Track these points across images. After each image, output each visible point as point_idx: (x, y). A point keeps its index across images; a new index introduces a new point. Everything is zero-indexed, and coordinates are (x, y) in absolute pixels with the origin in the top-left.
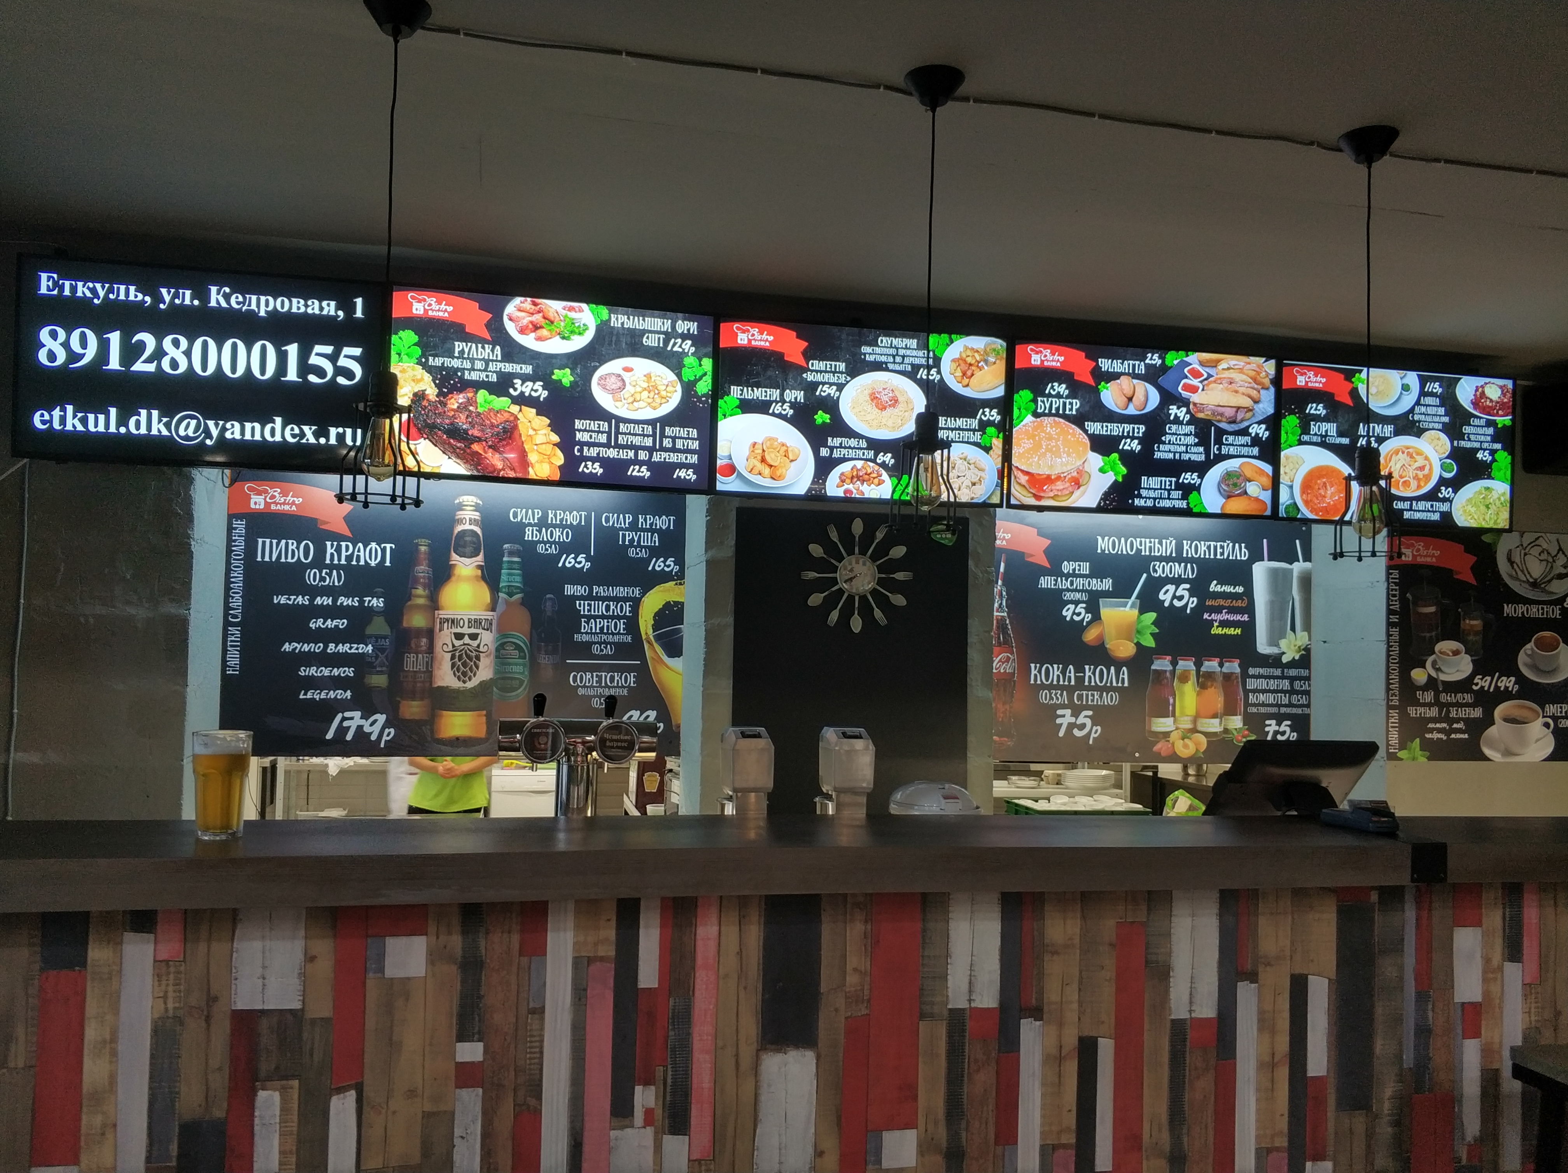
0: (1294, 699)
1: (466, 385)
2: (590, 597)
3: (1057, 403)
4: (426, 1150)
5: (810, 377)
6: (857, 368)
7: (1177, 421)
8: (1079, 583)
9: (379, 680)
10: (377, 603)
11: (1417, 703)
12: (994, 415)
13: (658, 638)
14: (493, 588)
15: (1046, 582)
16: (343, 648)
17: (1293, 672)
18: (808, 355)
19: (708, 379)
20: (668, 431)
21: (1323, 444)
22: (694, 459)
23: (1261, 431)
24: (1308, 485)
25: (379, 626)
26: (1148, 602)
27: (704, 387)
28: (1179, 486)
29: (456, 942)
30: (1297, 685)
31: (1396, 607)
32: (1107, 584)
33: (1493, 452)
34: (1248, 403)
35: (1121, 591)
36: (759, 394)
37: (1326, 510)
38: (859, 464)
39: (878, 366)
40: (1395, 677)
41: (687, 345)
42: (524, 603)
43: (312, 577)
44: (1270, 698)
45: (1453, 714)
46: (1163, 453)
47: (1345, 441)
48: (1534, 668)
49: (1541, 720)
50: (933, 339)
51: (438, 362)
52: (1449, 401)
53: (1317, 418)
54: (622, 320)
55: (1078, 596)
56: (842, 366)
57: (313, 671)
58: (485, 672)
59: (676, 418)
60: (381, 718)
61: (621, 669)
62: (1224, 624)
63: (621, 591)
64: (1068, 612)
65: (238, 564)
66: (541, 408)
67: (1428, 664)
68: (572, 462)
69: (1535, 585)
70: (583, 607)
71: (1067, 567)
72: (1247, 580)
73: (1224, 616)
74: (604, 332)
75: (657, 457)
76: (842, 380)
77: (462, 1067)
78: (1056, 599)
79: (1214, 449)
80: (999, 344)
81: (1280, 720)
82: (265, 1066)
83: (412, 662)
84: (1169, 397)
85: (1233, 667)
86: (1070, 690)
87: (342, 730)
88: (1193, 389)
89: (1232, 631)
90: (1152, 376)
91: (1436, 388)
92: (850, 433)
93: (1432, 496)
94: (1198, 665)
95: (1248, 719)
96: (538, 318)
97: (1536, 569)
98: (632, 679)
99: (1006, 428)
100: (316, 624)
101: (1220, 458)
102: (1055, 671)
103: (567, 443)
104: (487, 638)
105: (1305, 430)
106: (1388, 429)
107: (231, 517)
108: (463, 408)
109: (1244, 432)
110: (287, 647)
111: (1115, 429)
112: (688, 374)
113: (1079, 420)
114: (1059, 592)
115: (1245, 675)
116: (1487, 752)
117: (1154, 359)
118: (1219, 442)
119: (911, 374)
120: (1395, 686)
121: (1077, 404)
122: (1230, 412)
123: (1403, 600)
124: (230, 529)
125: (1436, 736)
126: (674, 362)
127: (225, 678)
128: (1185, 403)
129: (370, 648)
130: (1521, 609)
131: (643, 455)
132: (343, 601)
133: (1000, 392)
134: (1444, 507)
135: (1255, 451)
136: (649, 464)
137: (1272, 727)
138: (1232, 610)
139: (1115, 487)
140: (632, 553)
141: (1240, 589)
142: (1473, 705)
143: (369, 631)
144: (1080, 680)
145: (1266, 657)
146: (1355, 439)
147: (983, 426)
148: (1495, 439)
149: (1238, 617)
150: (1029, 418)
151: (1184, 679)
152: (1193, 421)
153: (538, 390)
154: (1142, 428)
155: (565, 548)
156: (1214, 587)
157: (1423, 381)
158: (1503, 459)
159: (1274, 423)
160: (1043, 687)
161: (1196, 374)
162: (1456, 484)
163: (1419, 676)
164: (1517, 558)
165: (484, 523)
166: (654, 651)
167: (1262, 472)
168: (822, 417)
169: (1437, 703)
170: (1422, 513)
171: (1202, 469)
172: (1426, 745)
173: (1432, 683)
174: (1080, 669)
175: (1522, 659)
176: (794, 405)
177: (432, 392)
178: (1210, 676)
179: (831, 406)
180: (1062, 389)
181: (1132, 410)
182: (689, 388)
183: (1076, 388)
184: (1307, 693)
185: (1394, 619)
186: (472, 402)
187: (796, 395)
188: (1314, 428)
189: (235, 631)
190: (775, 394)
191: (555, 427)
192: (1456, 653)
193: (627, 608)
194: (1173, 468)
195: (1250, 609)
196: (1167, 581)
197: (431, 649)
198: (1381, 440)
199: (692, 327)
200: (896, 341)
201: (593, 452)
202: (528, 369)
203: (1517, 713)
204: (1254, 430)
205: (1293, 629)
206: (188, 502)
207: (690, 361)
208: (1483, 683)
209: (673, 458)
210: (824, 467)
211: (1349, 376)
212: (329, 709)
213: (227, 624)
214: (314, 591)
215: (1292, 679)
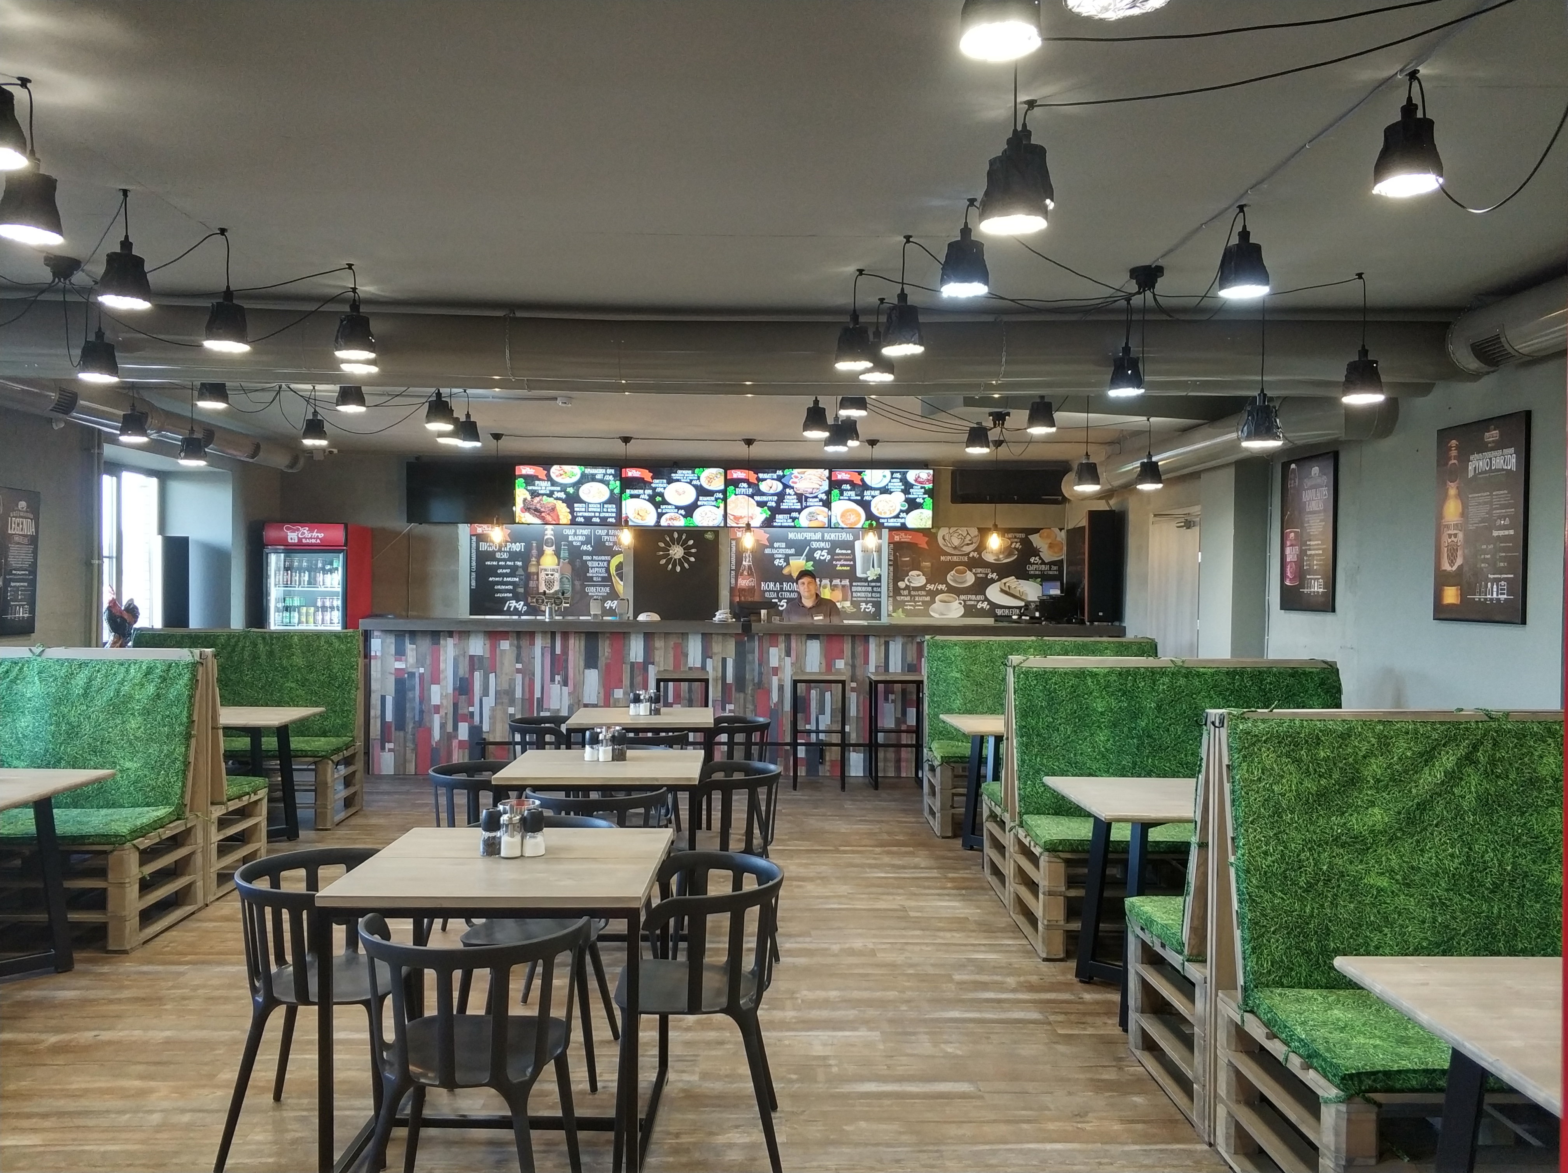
0: (874, 595)
1: (539, 495)
2: (592, 560)
3: (743, 490)
4: (510, 686)
5: (653, 485)
6: (670, 481)
7: (789, 494)
8: (781, 551)
9: (521, 590)
10: (519, 564)
11: (901, 595)
12: (720, 496)
13: (617, 575)
14: (559, 557)
15: (768, 551)
16: (509, 579)
17: (873, 584)
18: (653, 478)
19: (618, 488)
20: (606, 506)
21: (849, 500)
22: (614, 515)
23: (824, 497)
24: (843, 516)
25: (520, 572)
26: (810, 557)
27: (617, 491)
28: (791, 518)
29: (516, 642)
30: (875, 589)
31: (892, 558)
32: (792, 551)
33: (924, 499)
34: (818, 486)
35: (798, 554)
36: (636, 492)
37: (851, 524)
38: (672, 514)
39: (678, 480)
40: (891, 585)
41: (611, 478)
42: (569, 563)
43: (498, 555)
44: (863, 595)
45: (917, 599)
46: (784, 506)
47: (859, 498)
48: (955, 581)
49: (957, 601)
50: (697, 470)
51: (530, 488)
52: (904, 480)
53: (847, 490)
54: (589, 471)
55: (780, 556)
56: (665, 481)
57: (499, 587)
58: (556, 587)
59: (608, 502)
60: (522, 603)
61: (604, 586)
62: (842, 565)
63: (603, 558)
64: (776, 562)
65: (474, 551)
66: (564, 501)
67: (906, 580)
68: (574, 518)
69: (955, 548)
70: (590, 564)
71: (776, 545)
72: (852, 548)
73: (842, 562)
74: (583, 475)
75: (602, 515)
76: (665, 485)
77: (517, 669)
78: (772, 557)
79: (804, 504)
80: (722, 471)
81: (867, 603)
82: (476, 667)
83: (532, 584)
84: (786, 486)
85: (846, 582)
86: (778, 592)
87: (509, 607)
88: (795, 483)
89: (845, 568)
90: (779, 479)
91: (898, 475)
92: (669, 504)
93: (897, 517)
94: (831, 582)
95: (852, 603)
96: (561, 472)
97: (956, 542)
98: (608, 589)
99: (725, 500)
100: (500, 571)
101: (806, 507)
102: (772, 585)
103: (572, 512)
104: (557, 576)
105: (842, 494)
106: (877, 492)
107: (471, 535)
108: (539, 502)
109: (816, 497)
110: (491, 579)
111: (764, 498)
112: (611, 487)
113: (752, 496)
114: (773, 554)
115: (851, 585)
116: (932, 614)
117: (780, 473)
118: (806, 501)
119: (690, 483)
120: (891, 589)
121: (751, 490)
122: (810, 490)
123: (895, 555)
124: (471, 539)
125: (909, 607)
126: (607, 483)
127: (471, 589)
128: (793, 488)
129: (517, 579)
130: (949, 558)
131: (597, 514)
132: (509, 563)
133: (722, 487)
134: (902, 521)
135: (821, 503)
136: (600, 517)
137: (863, 606)
138: (846, 560)
139: (766, 519)
140: (607, 544)
141: (849, 552)
142: (926, 596)
143: (517, 573)
144: (781, 589)
145: (861, 578)
146: (863, 497)
147: (716, 499)
148: (924, 494)
149: (848, 563)
150: (733, 496)
151: (825, 587)
152: (796, 494)
153: (562, 495)
154: (776, 498)
155: (583, 543)
156: (838, 551)
157: (892, 473)
158: (929, 501)
159: (828, 493)
160: (767, 591)
161: (796, 477)
162: (907, 512)
163: (901, 585)
164: (947, 538)
165: (555, 535)
166: (616, 579)
167: (823, 512)
168: (658, 499)
169: (909, 594)
170: (897, 523)
171: (800, 511)
172: (904, 611)
173: (907, 587)
174: (781, 584)
175: (949, 577)
176: (649, 495)
177: (529, 498)
178: (836, 586)
179: (661, 495)
180: (745, 485)
181: (772, 492)
182: (612, 491)
183: (750, 484)
184: (880, 592)
185: (891, 563)
186: (541, 500)
187: (650, 492)
188: (845, 493)
189: (474, 574)
190: (641, 491)
191: (568, 507)
192: (918, 575)
193: (606, 564)
194: (788, 511)
195: (854, 560)
196: (818, 549)
197: (538, 580)
198: (873, 497)
199: (613, 471)
200: (684, 472)
201: (580, 514)
202: (559, 488)
203: (946, 599)
204: (820, 496)
205: (873, 567)
206: (458, 533)
207: (612, 482)
208: (929, 587)
209: (607, 515)
210: (660, 516)
211: (860, 473)
212: (504, 600)
213: (471, 571)
214: (499, 560)
215: (873, 587)
